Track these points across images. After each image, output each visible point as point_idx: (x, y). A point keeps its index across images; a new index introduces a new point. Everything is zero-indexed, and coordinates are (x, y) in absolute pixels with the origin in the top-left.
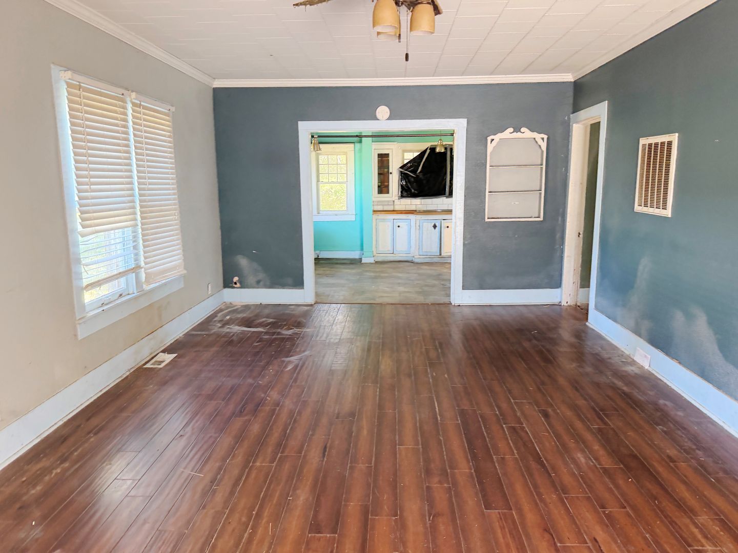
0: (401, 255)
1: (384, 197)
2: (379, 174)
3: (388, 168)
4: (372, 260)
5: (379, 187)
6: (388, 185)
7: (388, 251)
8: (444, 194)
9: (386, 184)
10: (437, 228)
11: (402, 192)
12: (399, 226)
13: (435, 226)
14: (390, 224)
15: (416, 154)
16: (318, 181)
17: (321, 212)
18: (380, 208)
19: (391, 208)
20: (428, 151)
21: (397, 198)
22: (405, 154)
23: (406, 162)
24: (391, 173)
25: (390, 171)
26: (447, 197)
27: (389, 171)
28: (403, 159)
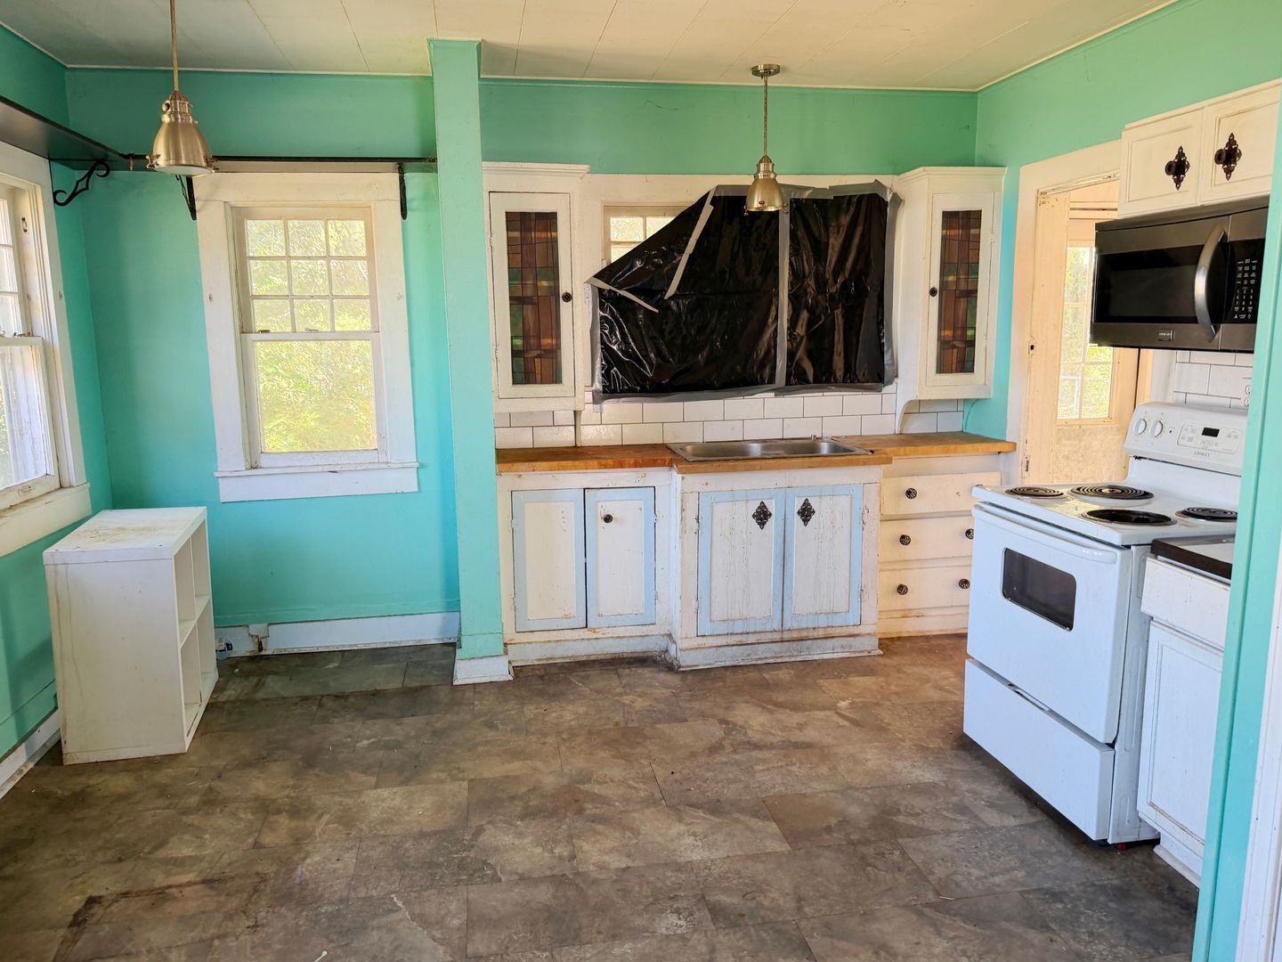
0: (620, 631)
1: (538, 397)
2: (517, 301)
3: (556, 278)
4: (498, 671)
5: (515, 353)
6: (558, 346)
7: (566, 617)
8: (772, 380)
9: (546, 342)
10: (771, 522)
11: (606, 375)
12: (608, 519)
13: (762, 516)
14: (572, 510)
15: (658, 224)
16: (245, 328)
17: (263, 461)
18: (523, 439)
19: (564, 437)
20: (708, 210)
21: (589, 396)
22: (613, 221)
23: (617, 254)
24: (568, 297)
25: (564, 289)
26: (779, 392)
27: (557, 287)
28: (608, 244)
